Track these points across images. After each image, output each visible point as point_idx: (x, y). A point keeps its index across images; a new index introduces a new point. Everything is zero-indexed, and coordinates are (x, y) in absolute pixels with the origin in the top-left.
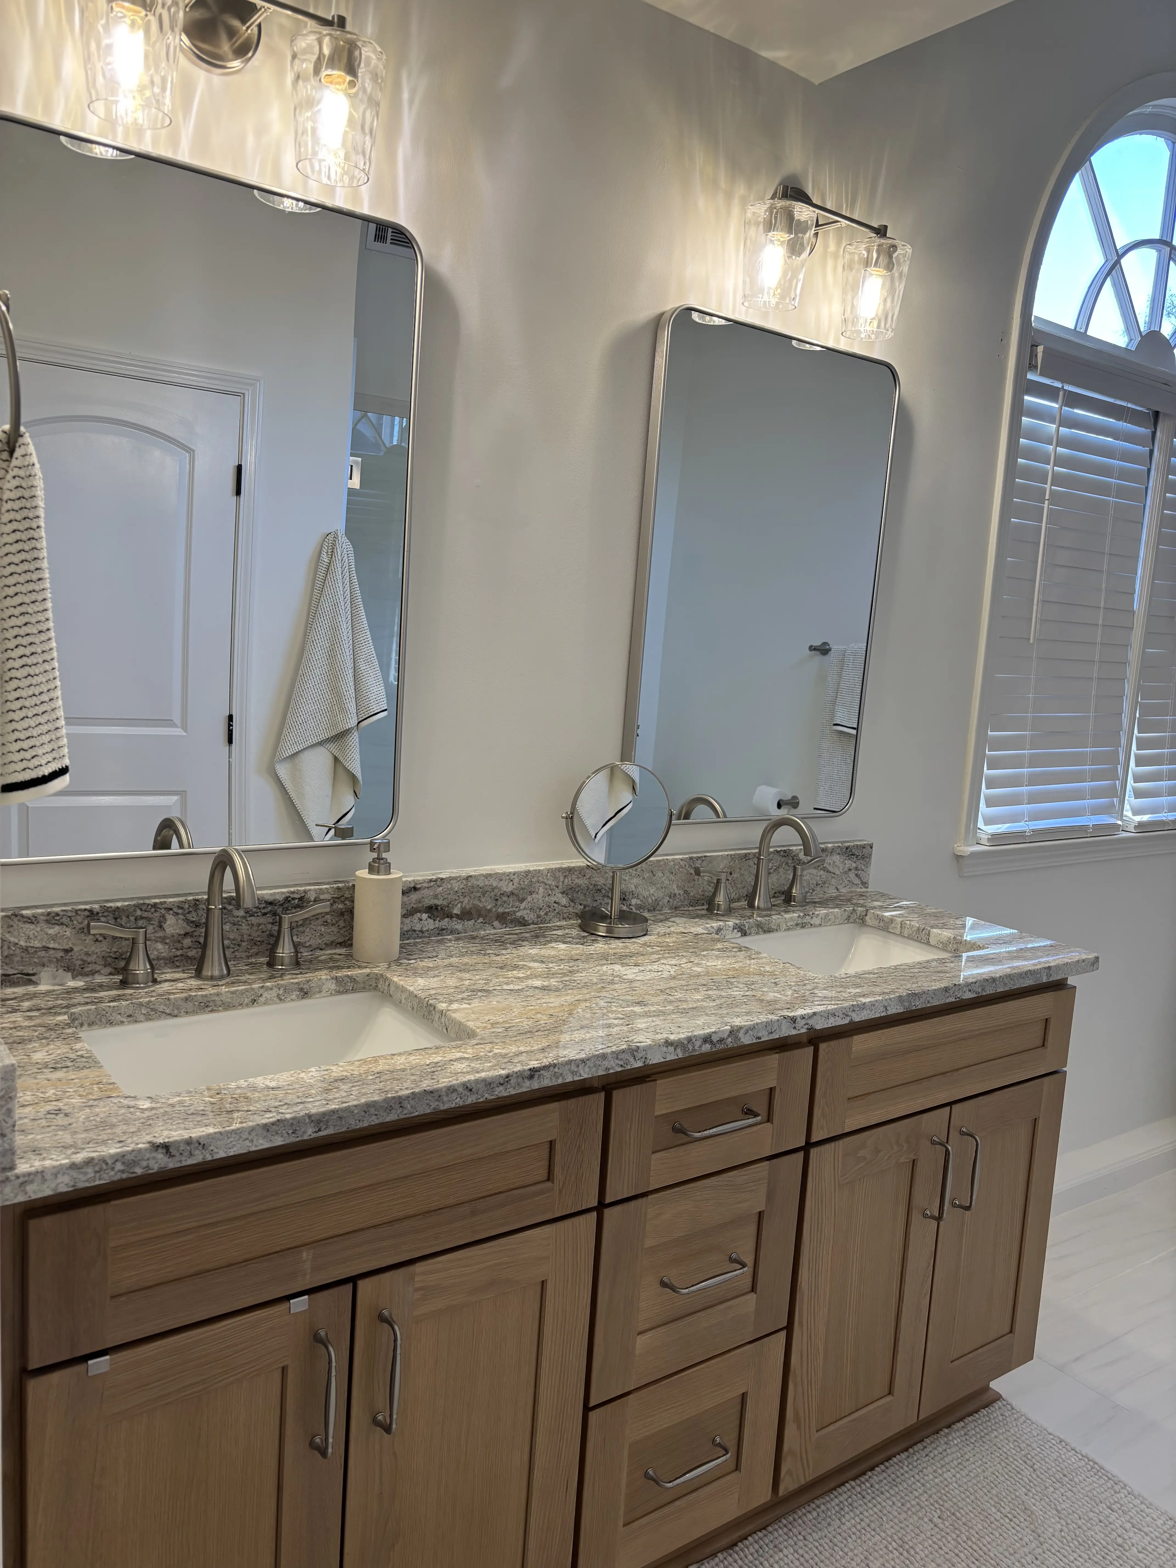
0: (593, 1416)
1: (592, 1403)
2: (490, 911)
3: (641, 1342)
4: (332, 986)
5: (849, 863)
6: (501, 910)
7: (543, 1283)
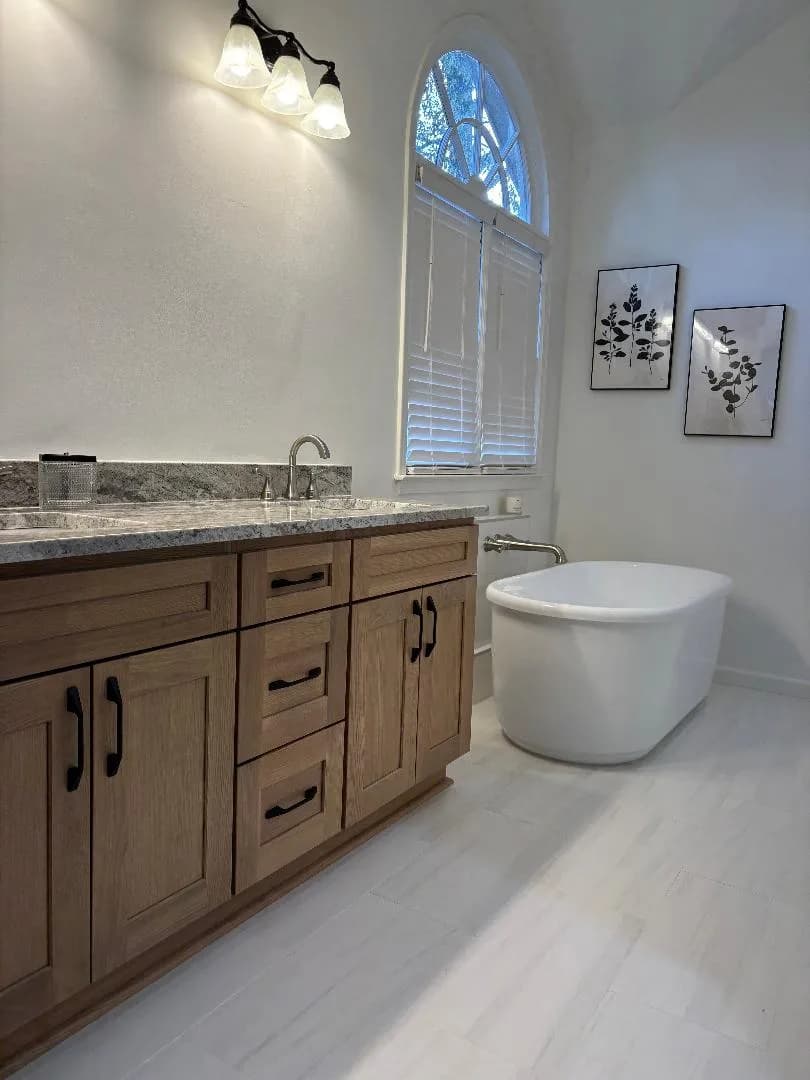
0: (240, 770)
1: (239, 762)
2: (120, 490)
3: (266, 722)
4: (23, 521)
5: (341, 479)
6: (127, 489)
7: (207, 679)
